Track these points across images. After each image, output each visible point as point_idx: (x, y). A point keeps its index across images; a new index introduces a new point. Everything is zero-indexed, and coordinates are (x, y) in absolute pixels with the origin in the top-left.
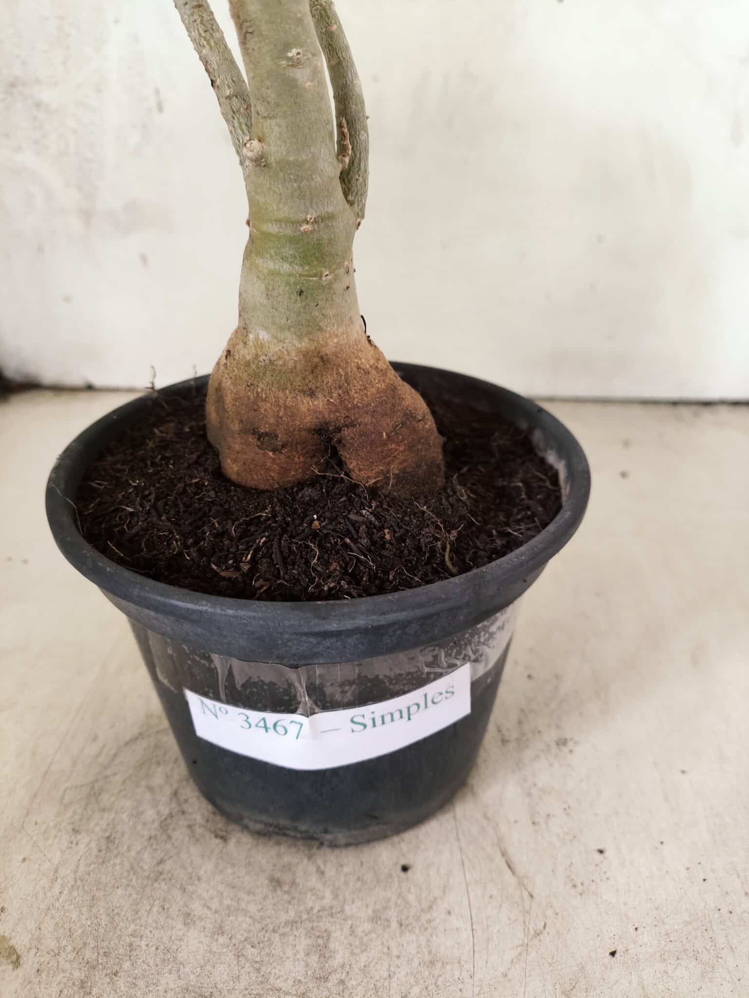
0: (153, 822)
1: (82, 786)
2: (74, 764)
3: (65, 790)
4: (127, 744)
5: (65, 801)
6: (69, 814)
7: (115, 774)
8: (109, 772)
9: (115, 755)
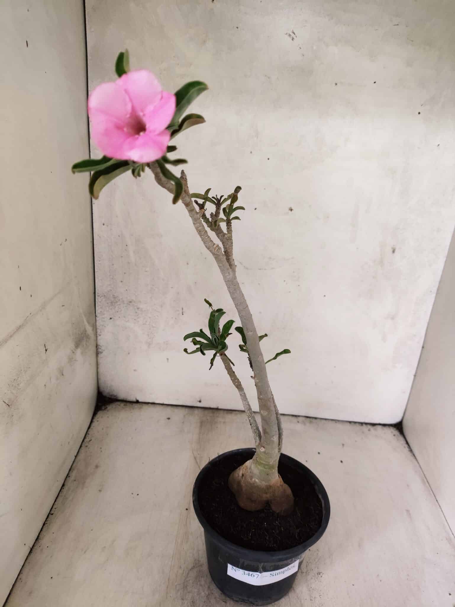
0: (204, 596)
1: (181, 584)
2: (176, 576)
3: (176, 586)
4: (190, 570)
5: (177, 588)
6: (179, 594)
7: (189, 580)
8: (188, 579)
9: (188, 574)
